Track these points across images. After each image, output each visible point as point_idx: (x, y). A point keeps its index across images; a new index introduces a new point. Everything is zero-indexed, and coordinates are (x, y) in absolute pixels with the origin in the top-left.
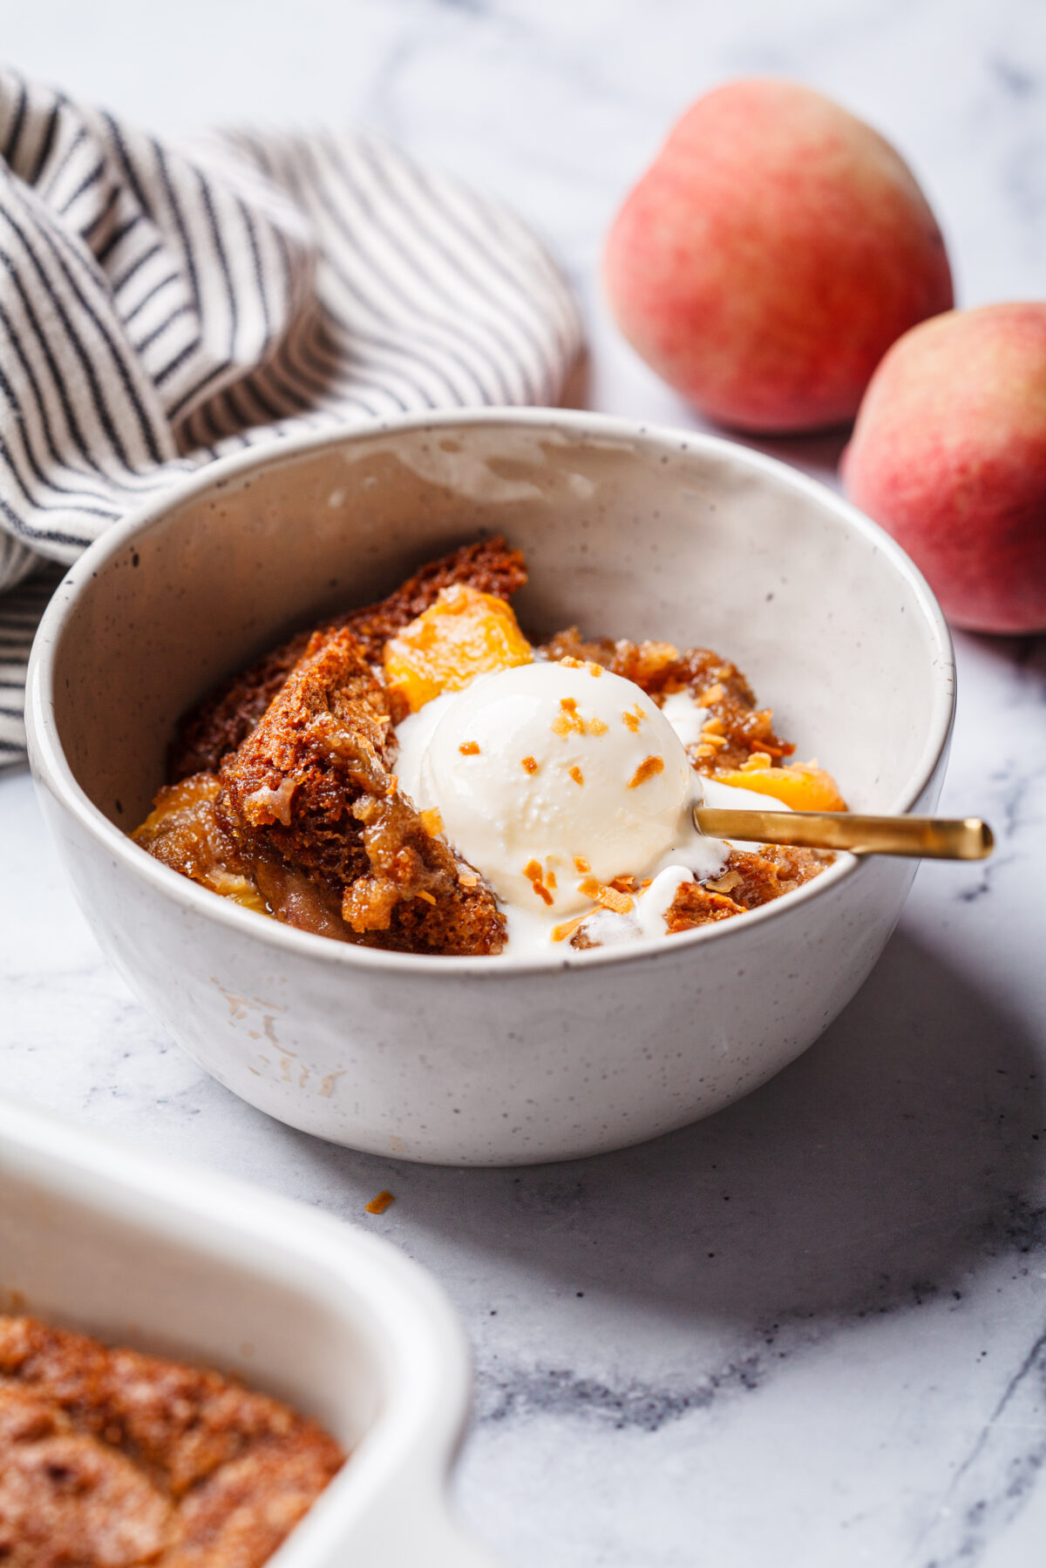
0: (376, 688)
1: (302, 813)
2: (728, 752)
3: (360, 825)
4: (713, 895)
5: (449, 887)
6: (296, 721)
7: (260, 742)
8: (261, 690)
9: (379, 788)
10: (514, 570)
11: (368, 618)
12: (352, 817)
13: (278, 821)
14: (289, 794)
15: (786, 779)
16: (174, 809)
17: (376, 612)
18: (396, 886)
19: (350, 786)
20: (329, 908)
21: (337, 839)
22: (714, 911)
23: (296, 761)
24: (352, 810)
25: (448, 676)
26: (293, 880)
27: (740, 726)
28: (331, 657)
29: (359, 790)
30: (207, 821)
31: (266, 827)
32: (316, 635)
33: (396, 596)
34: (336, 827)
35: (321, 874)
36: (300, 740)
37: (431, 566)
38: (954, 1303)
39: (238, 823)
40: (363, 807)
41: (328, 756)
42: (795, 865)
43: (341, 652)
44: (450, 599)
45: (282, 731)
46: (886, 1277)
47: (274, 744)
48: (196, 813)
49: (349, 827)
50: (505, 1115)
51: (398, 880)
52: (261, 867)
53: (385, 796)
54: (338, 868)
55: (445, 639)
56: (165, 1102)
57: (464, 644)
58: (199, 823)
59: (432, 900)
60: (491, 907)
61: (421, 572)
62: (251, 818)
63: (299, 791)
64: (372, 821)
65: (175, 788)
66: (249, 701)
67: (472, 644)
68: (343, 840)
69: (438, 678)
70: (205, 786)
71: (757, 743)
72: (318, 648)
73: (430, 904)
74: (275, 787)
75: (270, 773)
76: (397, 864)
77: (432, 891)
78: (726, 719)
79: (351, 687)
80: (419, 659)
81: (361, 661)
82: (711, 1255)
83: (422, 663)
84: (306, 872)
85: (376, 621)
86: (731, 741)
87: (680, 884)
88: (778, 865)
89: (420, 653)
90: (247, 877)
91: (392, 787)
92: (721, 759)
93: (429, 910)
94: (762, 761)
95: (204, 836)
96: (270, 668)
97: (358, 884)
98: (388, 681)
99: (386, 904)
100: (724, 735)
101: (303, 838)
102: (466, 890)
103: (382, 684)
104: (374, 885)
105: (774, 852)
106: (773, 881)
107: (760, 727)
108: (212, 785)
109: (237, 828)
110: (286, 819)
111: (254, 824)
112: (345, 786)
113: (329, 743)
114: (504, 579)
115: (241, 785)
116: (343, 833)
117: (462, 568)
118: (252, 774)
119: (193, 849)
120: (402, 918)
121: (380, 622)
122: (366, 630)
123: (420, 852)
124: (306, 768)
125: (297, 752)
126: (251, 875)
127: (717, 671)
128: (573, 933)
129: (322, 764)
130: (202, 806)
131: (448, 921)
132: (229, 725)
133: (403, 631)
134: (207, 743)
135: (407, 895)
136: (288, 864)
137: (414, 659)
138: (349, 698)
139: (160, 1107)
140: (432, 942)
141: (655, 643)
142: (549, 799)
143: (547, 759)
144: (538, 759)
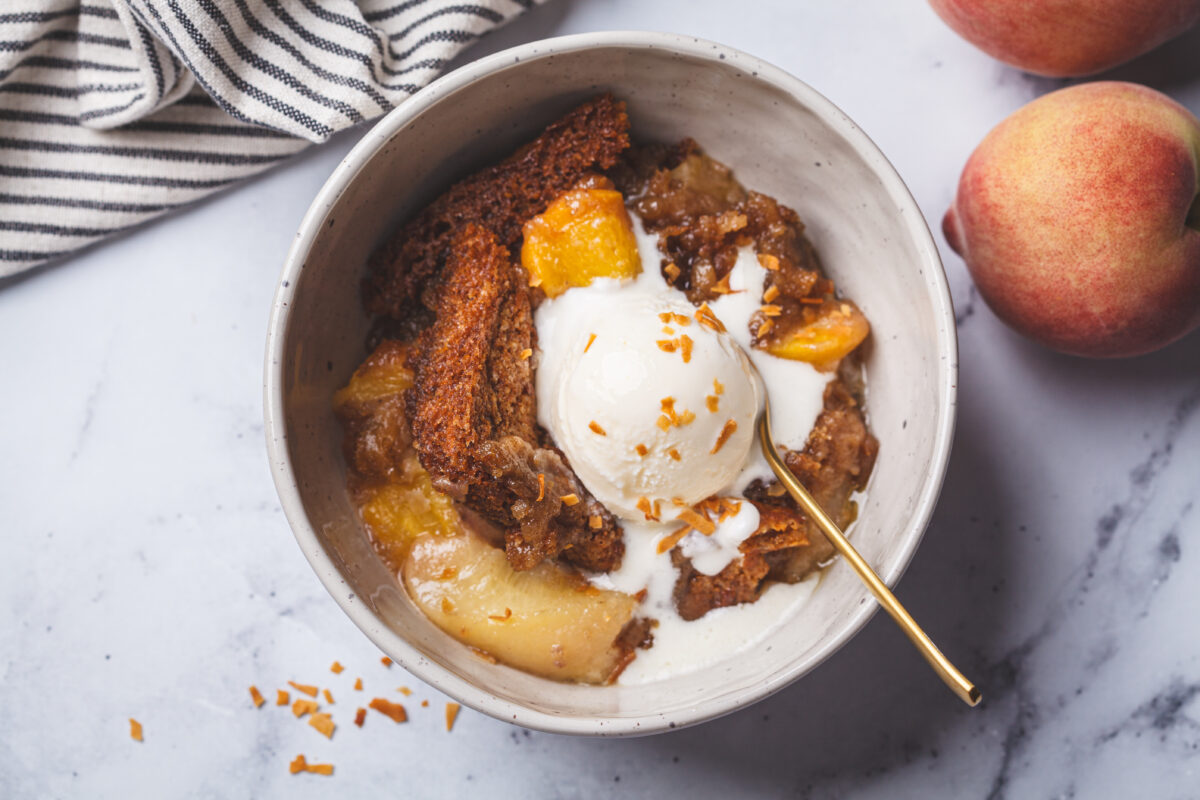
1: (475, 498)
5: (583, 539)
9: (531, 495)
16: (373, 379)
24: (511, 510)
29: (516, 496)
36: (471, 456)
40: (519, 511)
53: (537, 499)
59: (570, 546)
64: (526, 521)
65: (371, 365)
71: (804, 300)
74: (453, 480)
77: (571, 543)
79: (502, 328)
85: (514, 184)
102: (595, 532)
123: (561, 524)
127: (775, 230)
138: (502, 349)
142: (656, 472)
143: (654, 446)
144: (648, 446)
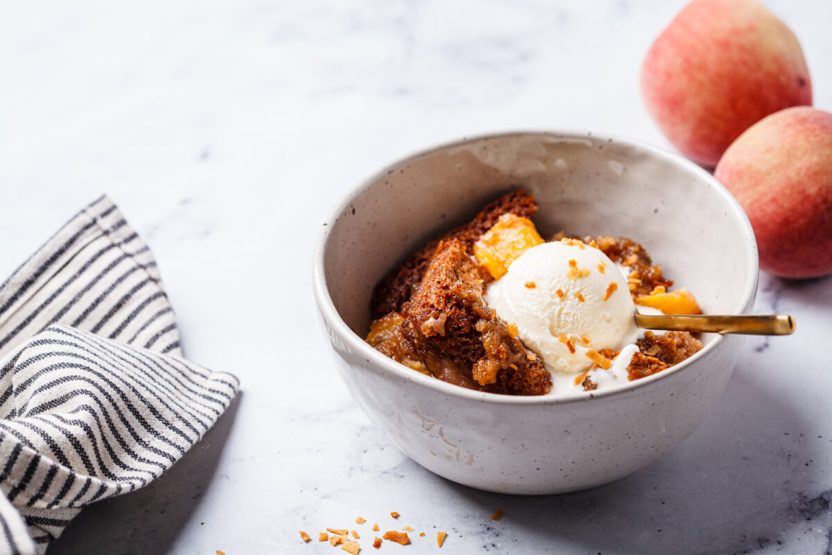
0: (475, 267)
1: (451, 330)
2: (642, 287)
3: (480, 334)
4: (649, 358)
5: (523, 361)
6: (445, 285)
7: (426, 296)
8: (415, 270)
9: (487, 316)
10: (531, 205)
11: (463, 232)
12: (476, 330)
13: (438, 334)
14: (444, 321)
15: (673, 298)
16: (380, 330)
17: (466, 229)
18: (499, 362)
19: (473, 315)
20: (465, 374)
21: (467, 341)
22: (651, 365)
23: (446, 304)
24: (475, 327)
25: (507, 258)
26: (445, 362)
27: (647, 274)
28: (454, 253)
29: (477, 317)
30: (399, 336)
31: (433, 337)
32: (441, 242)
33: (475, 220)
34: (467, 335)
35: (461, 359)
36: (447, 295)
37: (491, 205)
38: (778, 546)
39: (417, 336)
40: (481, 325)
41: (462, 301)
42: (683, 340)
43: (457, 250)
44: (505, 221)
45: (438, 291)
46: (744, 536)
47: (434, 297)
48: (393, 332)
49: (474, 335)
50: (561, 470)
51: (500, 360)
52: (429, 357)
53: (491, 319)
54: (469, 355)
55: (504, 240)
56: (387, 473)
57: (513, 242)
58: (395, 337)
59: (515, 368)
60: (543, 369)
61: (486, 209)
62: (425, 333)
63: (449, 319)
64: (485, 332)
65: (381, 320)
66: (410, 276)
67: (518, 242)
68: (471, 342)
69: (502, 259)
70: (395, 319)
71: (655, 282)
72: (444, 248)
73: (514, 370)
74: (436, 318)
75: (433, 311)
76: (499, 352)
77: (516, 364)
78: (640, 271)
79: (464, 267)
80: (492, 250)
81: (465, 254)
82: (660, 531)
83: (494, 252)
84: (452, 358)
85: (467, 234)
86: (643, 282)
87: (634, 353)
88: (676, 341)
89: (492, 247)
90: (421, 362)
91: (494, 315)
92: (640, 290)
93: (514, 373)
94: (661, 290)
95: (398, 343)
96: (418, 259)
97: (480, 362)
98: (479, 262)
99: (494, 371)
100: (640, 279)
101: (451, 341)
102: (531, 362)
103: (476, 264)
104: (489, 362)
105: (674, 335)
106: (675, 349)
107: (656, 274)
108: (398, 318)
109: (417, 339)
110: (443, 333)
111: (427, 336)
112: (471, 315)
113: (462, 295)
114: (527, 209)
115: (418, 318)
116: (470, 338)
117: (506, 205)
118: (424, 312)
119: (394, 349)
120: (501, 377)
121: (469, 234)
122: (463, 238)
123: (509, 345)
124: (451, 308)
125: (445, 301)
126: (423, 361)
127: (632, 249)
128: (584, 380)
129: (459, 305)
130: (396, 329)
131: (523, 377)
132: (402, 288)
133: (482, 237)
134: (391, 298)
135: (505, 366)
136: (443, 354)
137: (489, 251)
138: (464, 272)
139: (385, 475)
140: (516, 388)
141: (604, 237)
142: (570, 310)
143: (568, 291)
144: (564, 291)
